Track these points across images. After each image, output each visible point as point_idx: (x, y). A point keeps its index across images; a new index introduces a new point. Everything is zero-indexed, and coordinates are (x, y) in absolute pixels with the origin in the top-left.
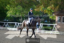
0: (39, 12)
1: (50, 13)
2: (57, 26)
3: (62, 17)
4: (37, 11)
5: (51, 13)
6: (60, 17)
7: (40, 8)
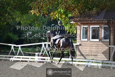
0: (39, 16)
1: (65, 18)
2: (80, 47)
3: (91, 26)
4: (35, 14)
5: (67, 19)
6: (87, 26)
7: (42, 7)
